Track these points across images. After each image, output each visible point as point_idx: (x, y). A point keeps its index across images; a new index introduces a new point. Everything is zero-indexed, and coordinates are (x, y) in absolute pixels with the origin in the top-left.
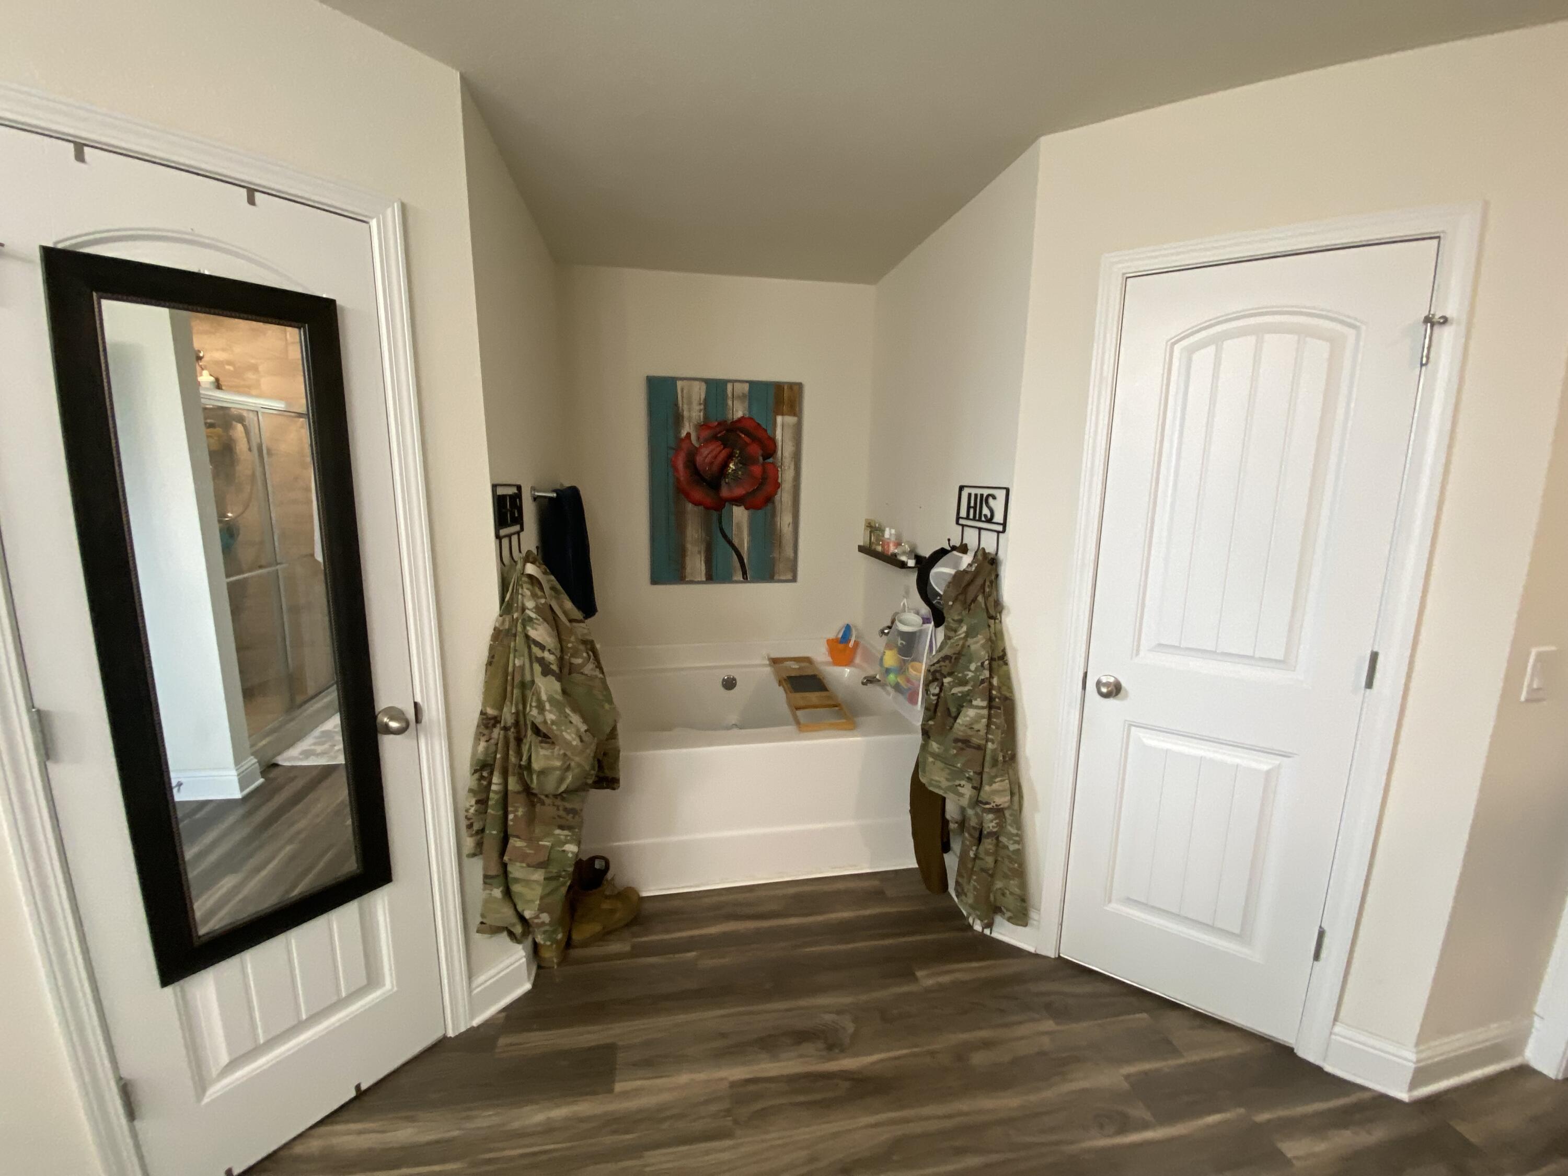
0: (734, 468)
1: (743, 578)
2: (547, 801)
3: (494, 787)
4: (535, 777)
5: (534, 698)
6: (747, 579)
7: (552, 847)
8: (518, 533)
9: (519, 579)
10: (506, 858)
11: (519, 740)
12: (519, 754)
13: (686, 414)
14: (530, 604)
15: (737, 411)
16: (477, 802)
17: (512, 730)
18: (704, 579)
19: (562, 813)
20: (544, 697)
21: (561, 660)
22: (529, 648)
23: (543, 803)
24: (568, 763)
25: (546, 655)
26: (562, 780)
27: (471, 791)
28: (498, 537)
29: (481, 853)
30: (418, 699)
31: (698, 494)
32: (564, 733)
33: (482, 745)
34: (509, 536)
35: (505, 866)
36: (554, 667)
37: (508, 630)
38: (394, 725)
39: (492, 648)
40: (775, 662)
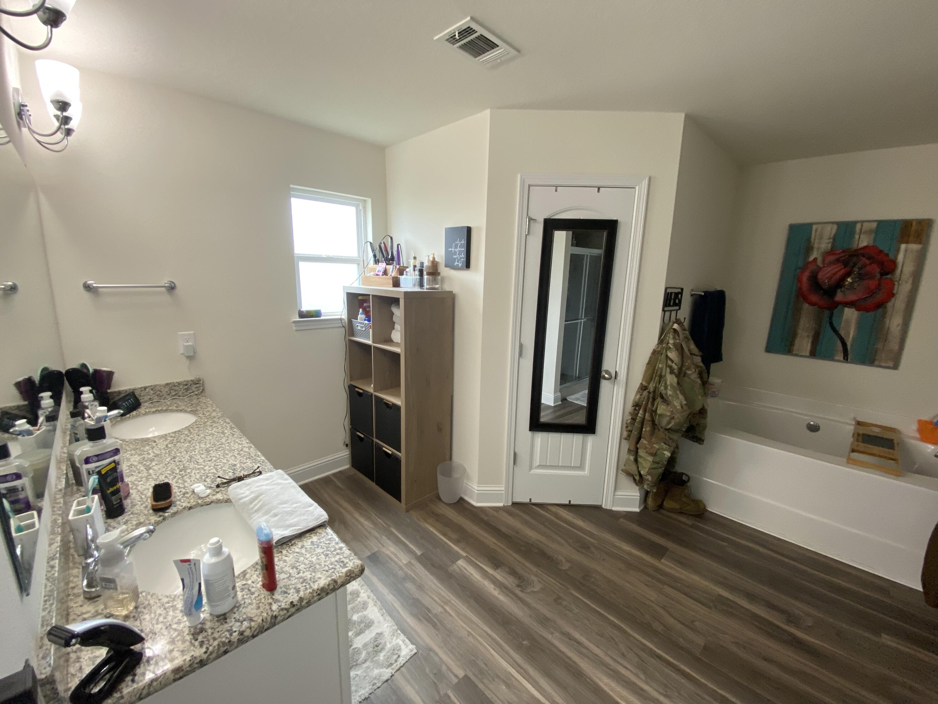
0: (851, 281)
1: (844, 358)
2: (661, 430)
3: (639, 415)
4: (657, 416)
5: (664, 382)
6: (847, 360)
7: (658, 449)
8: (677, 310)
9: (669, 330)
10: (638, 446)
11: (654, 399)
12: (653, 404)
13: (816, 245)
14: (671, 341)
15: (862, 241)
16: (632, 418)
17: (652, 394)
18: (808, 354)
19: (667, 437)
20: (668, 383)
21: (680, 369)
22: (667, 361)
23: (659, 430)
24: (673, 415)
25: (673, 365)
26: (669, 423)
27: (630, 413)
28: (664, 310)
29: (629, 440)
30: (617, 370)
31: (814, 298)
32: (674, 402)
33: (638, 396)
34: (671, 311)
35: (637, 449)
36: (676, 371)
37: (659, 352)
38: (606, 376)
39: (650, 358)
40: (859, 423)
